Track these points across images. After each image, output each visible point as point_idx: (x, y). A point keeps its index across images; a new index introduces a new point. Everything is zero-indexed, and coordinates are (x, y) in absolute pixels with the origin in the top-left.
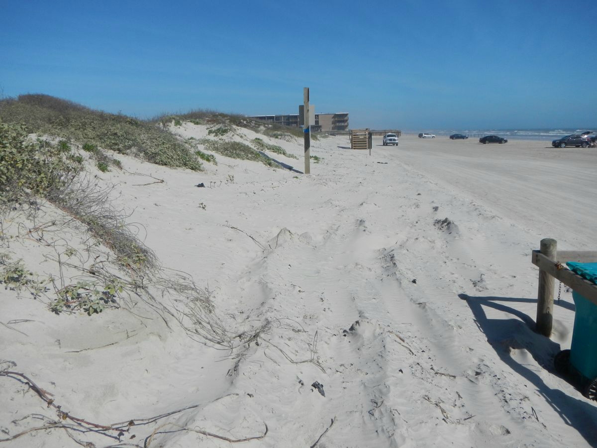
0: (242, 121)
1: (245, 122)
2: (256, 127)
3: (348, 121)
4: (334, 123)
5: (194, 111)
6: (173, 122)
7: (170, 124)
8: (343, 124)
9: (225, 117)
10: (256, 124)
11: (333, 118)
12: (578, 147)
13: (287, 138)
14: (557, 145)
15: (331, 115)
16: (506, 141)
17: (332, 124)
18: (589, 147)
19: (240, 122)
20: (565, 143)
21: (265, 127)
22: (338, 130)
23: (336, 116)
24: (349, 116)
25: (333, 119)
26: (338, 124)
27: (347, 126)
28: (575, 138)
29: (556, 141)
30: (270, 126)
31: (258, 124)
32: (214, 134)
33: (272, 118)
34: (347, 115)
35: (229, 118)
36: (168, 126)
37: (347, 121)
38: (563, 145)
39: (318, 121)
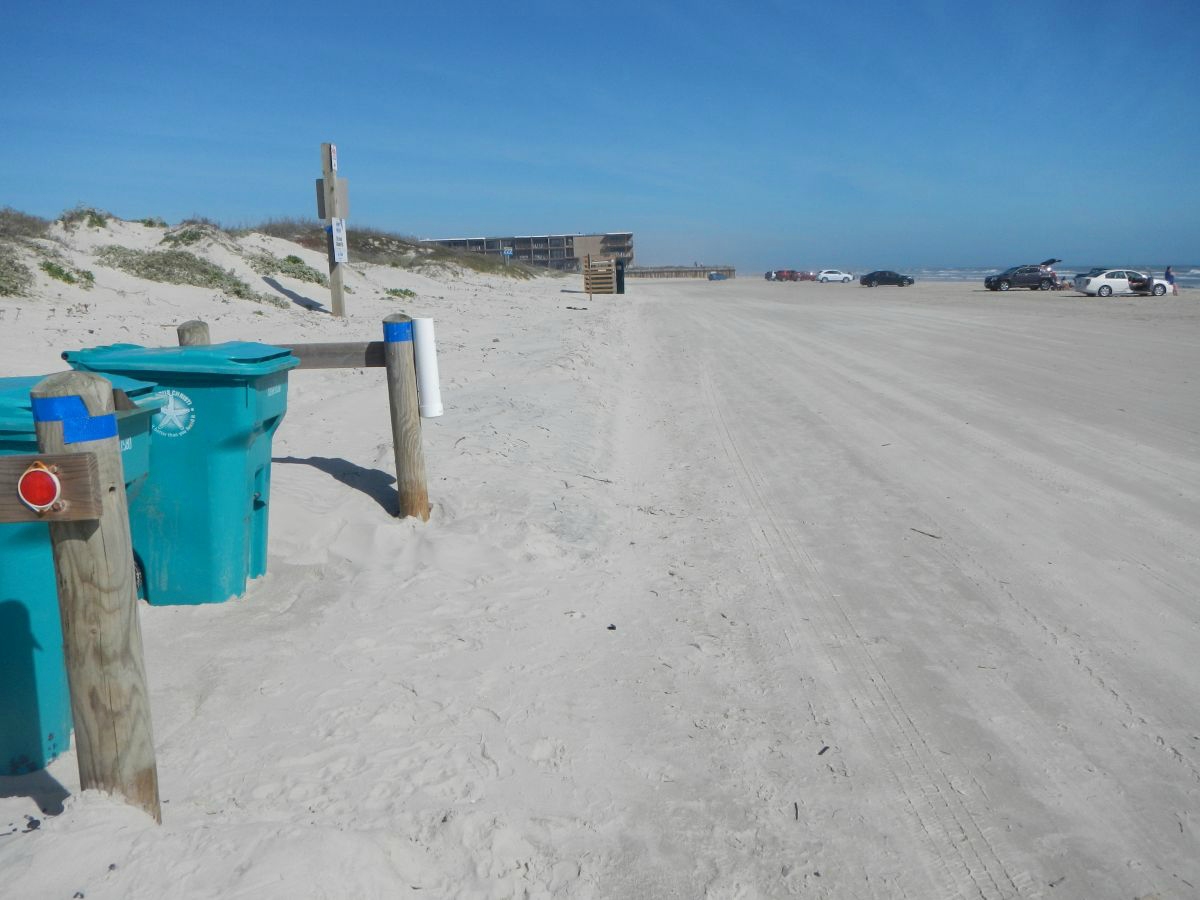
2: (398, 252)
3: (633, 250)
4: (606, 251)
5: (273, 220)
6: (86, 220)
7: (78, 223)
8: (622, 255)
10: (399, 247)
11: (601, 242)
12: (1034, 288)
13: (433, 269)
14: (993, 285)
15: (597, 238)
16: (911, 282)
17: (604, 254)
18: (1053, 289)
20: (1008, 281)
21: (417, 252)
23: (607, 239)
24: (633, 238)
25: (602, 245)
27: (630, 258)
28: (1027, 272)
29: (991, 278)
30: (430, 251)
31: (404, 248)
32: (172, 242)
33: (479, 243)
34: (629, 237)
36: (73, 226)
37: (629, 248)
38: (1005, 286)
39: (572, 249)
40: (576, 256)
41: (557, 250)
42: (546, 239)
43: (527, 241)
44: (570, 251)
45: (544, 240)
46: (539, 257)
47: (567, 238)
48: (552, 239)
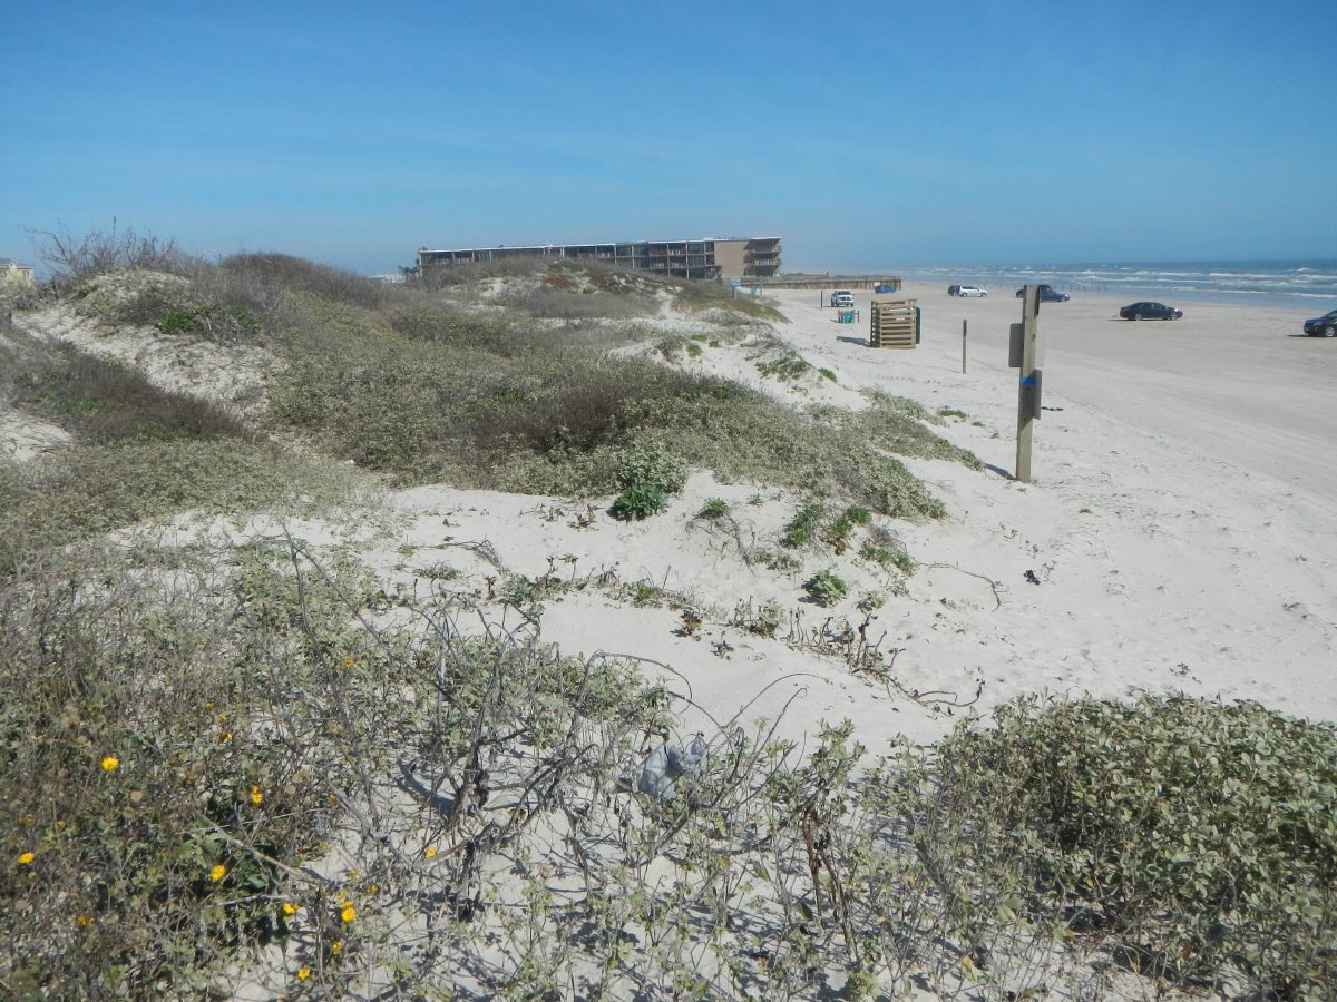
0: (616, 278)
1: (622, 281)
3: (780, 256)
4: (748, 260)
6: (683, 348)
8: (767, 263)
9: (577, 270)
11: (746, 249)
15: (741, 243)
17: (745, 262)
19: (614, 283)
22: (758, 275)
23: (753, 244)
24: (780, 244)
25: (747, 251)
26: (757, 263)
27: (776, 267)
32: (777, 375)
33: (608, 249)
34: (777, 241)
35: (585, 271)
37: (776, 255)
39: (713, 256)
40: (717, 263)
41: (695, 257)
42: (683, 245)
43: (662, 247)
44: (711, 258)
45: (680, 246)
46: (676, 266)
47: (708, 243)
48: (690, 244)
